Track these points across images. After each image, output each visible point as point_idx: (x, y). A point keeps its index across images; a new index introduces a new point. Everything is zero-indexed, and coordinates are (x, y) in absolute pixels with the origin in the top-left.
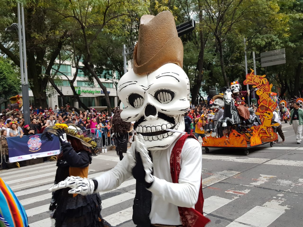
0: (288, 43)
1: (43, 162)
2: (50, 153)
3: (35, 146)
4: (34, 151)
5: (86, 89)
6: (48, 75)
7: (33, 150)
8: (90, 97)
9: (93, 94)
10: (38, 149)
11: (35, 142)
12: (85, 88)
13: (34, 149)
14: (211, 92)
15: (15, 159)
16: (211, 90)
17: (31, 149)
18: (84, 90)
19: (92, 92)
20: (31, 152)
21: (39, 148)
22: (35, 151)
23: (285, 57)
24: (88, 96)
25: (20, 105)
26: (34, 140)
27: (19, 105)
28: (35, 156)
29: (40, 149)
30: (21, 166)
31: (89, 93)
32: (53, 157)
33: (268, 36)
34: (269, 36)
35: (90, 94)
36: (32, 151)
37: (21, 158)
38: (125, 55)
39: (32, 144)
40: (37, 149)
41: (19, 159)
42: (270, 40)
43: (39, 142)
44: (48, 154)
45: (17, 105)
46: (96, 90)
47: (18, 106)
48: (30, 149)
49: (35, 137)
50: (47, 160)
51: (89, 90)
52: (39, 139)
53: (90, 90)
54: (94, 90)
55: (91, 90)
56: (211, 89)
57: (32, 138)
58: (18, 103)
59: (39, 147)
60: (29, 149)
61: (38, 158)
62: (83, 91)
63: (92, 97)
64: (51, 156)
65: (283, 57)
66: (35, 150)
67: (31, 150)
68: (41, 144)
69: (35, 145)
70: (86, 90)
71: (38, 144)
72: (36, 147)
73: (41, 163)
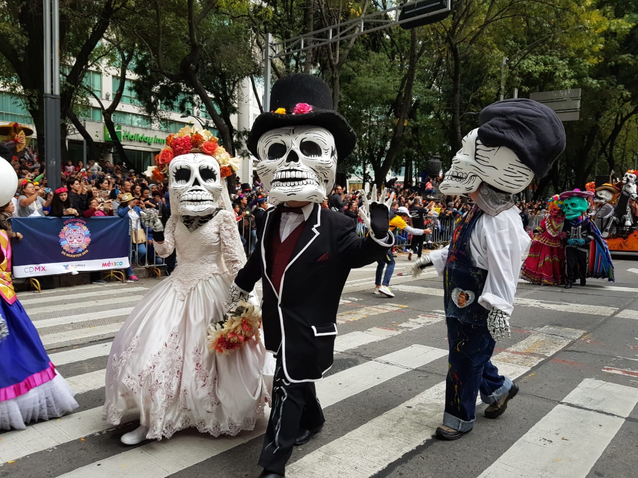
0: (585, 78)
1: (91, 283)
2: (109, 264)
3: (75, 244)
4: (72, 256)
5: (132, 132)
6: (73, 86)
7: (70, 253)
8: (141, 151)
9: (149, 144)
10: (83, 251)
11: (75, 234)
12: (131, 128)
13: (72, 252)
14: (432, 163)
15: (27, 270)
16: (432, 160)
17: (67, 250)
18: (129, 132)
19: (147, 140)
20: (65, 256)
21: (85, 249)
22: (74, 256)
23: (579, 106)
24: (138, 149)
25: (20, 147)
26: (75, 231)
27: (17, 147)
28: (74, 268)
29: (87, 251)
30: (42, 288)
31: (140, 142)
32: (114, 273)
33: (547, 59)
34: (549, 59)
35: (142, 144)
36: (67, 255)
37: (41, 269)
38: (269, 57)
39: (68, 239)
40: (80, 250)
41: (38, 271)
42: (550, 68)
43: (86, 236)
44: (104, 265)
45: (13, 146)
46: (156, 137)
47: (15, 149)
48: (64, 251)
49: (78, 224)
50: (100, 279)
51: (140, 135)
52: (85, 228)
53: (143, 135)
54: (151, 136)
55: (145, 136)
56: (432, 157)
57: (70, 225)
58: (16, 142)
59: (85, 246)
60: (62, 249)
61: (81, 273)
62: (127, 136)
63: (144, 152)
64: (109, 271)
65: (576, 106)
66: (75, 253)
67: (67, 252)
68: (89, 240)
69: (75, 241)
70: (134, 134)
71: (82, 239)
72: (77, 245)
73: (86, 284)
